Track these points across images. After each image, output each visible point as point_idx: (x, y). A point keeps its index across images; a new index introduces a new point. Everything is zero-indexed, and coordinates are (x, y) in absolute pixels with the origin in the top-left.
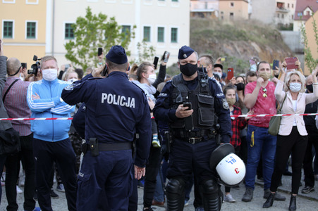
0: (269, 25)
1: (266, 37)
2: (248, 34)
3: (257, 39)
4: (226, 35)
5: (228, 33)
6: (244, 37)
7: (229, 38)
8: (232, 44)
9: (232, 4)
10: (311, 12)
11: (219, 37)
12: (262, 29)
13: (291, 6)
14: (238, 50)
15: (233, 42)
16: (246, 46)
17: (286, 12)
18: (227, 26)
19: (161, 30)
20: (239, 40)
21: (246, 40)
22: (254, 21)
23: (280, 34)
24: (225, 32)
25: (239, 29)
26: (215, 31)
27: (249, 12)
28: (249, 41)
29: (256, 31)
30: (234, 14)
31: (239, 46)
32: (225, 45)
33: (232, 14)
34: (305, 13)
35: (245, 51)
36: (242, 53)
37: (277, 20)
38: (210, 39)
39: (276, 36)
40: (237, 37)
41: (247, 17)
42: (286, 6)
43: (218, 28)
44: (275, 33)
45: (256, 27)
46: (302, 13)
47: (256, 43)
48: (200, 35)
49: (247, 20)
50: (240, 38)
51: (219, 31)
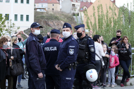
0: (69, 13)
1: (67, 19)
2: (60, 18)
3: (63, 19)
4: (50, 18)
5: (51, 17)
6: (58, 18)
7: (51, 19)
8: (53, 22)
9: (53, 5)
10: (86, 8)
11: (47, 19)
12: (66, 15)
13: (78, 5)
14: (55, 24)
15: (53, 21)
16: (59, 22)
17: (76, 8)
18: (51, 14)
19: (22, 16)
20: (56, 20)
21: (59, 20)
22: (62, 12)
23: (73, 17)
24: (50, 17)
25: (56, 15)
26: (46, 16)
27: (61, 8)
28: (60, 20)
29: (63, 16)
30: (54, 9)
31: (56, 23)
32: (50, 22)
33: (53, 9)
34: (84, 9)
35: (58, 24)
36: (57, 26)
37: (72, 12)
38: (44, 20)
39: (71, 18)
40: (55, 19)
41: (59, 10)
42: (76, 6)
43: (47, 15)
44: (71, 17)
45: (63, 15)
46: (83, 8)
47: (63, 21)
48: (39, 18)
49: (59, 12)
50: (56, 19)
51: (47, 16)
